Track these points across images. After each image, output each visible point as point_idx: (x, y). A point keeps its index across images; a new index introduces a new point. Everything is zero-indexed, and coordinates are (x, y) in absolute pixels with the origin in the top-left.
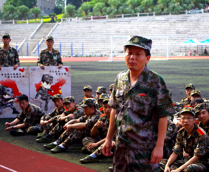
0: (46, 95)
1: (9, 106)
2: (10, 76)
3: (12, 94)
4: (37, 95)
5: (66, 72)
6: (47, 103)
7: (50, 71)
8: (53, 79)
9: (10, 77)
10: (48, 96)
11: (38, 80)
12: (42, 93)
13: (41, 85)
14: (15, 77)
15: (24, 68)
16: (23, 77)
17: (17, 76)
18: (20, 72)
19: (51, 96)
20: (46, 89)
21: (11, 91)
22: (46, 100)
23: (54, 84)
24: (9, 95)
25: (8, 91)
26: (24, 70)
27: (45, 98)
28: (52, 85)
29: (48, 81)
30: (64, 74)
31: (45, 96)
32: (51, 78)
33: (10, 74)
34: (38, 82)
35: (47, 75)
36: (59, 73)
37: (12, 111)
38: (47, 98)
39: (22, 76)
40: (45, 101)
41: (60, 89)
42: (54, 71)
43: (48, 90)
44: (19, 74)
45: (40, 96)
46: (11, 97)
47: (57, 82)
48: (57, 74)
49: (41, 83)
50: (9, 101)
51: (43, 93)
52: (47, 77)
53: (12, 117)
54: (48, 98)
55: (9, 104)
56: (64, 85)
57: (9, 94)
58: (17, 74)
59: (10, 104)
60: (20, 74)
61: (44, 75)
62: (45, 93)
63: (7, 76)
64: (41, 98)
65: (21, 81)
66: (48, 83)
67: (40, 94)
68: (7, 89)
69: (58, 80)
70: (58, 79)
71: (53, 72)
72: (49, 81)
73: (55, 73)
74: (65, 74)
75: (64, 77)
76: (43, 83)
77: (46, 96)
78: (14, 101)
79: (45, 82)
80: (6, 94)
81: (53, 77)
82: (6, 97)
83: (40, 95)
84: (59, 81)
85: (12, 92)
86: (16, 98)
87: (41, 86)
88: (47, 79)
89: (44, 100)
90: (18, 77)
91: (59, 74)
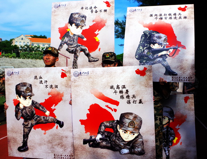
0: (75, 45)
1: (159, 62)
3: (165, 44)
4: (61, 45)
5: (107, 8)
6: (76, 57)
7: (82, 8)
8: (85, 19)
10: (77, 46)
11: (64, 22)
12: (69, 42)
13: (68, 29)
19: (82, 46)
20: (74, 35)
21: (163, 39)
22: (74, 52)
23: (87, 27)
24: (160, 44)
25: (160, 37)
27: (73, 49)
28: (84, 28)
29: (78, 22)
30: (103, 11)
31: (72, 46)
32: (84, 19)
34: (63, 25)
35: (77, 13)
36: (96, 10)
38: (76, 50)
40: (73, 54)
41: (96, 35)
42: (89, 8)
43: (79, 36)
45: (65, 46)
47: (91, 24)
48: (92, 11)
49: (68, 26)
50: (160, 54)
51: (70, 41)
52: (77, 16)
54: (78, 49)
55: (159, 59)
56: (103, 29)
59: (161, 59)
61: (72, 14)
62: (74, 41)
64: (67, 50)
66: (77, 26)
67: (66, 43)
69: (93, 21)
70: (94, 19)
71: (86, 8)
72: (79, 22)
73: (90, 11)
74: (105, 11)
75: (103, 16)
76: (70, 26)
77: (75, 47)
79: (73, 25)
80: (156, 43)
81: (86, 17)
83: (65, 44)
84: (94, 23)
86: (171, 49)
87: (68, 30)
88: (77, 20)
89: (71, 52)
91: (96, 12)
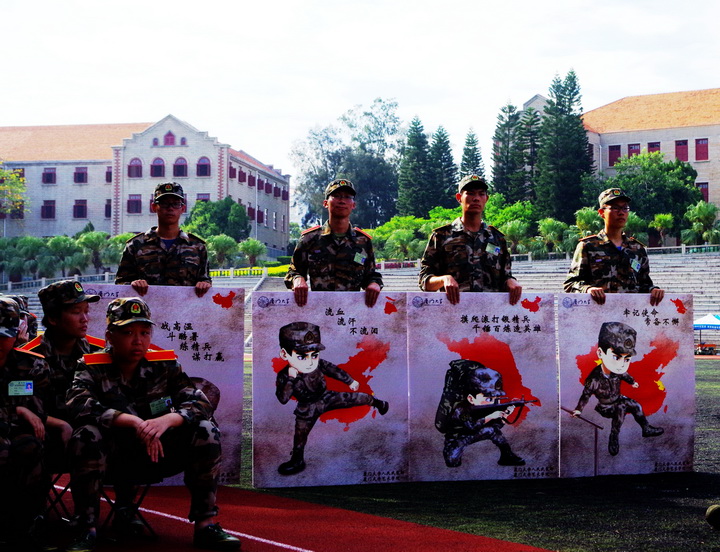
0: (615, 398)
1: (487, 436)
2: (492, 325)
3: (498, 393)
4: (584, 399)
5: (679, 316)
6: (616, 425)
7: (627, 312)
8: (635, 339)
9: (493, 329)
10: (620, 401)
11: (587, 341)
12: (600, 391)
13: (598, 359)
14: (507, 329)
15: (538, 299)
16: (537, 329)
17: (516, 325)
18: (527, 312)
19: (629, 399)
20: (612, 375)
21: (493, 382)
22: (614, 415)
23: (638, 357)
24: (487, 394)
25: (486, 378)
26: (539, 304)
27: (609, 407)
28: (632, 359)
29: (618, 345)
30: (670, 321)
31: (609, 400)
32: (631, 337)
33: (490, 319)
34: (586, 351)
35: (617, 324)
36: (657, 319)
37: (496, 454)
38: (617, 409)
39: (532, 328)
40: (611, 419)
41: (658, 377)
42: (640, 312)
44: (521, 318)
45: (593, 401)
46: (496, 401)
47: (648, 350)
48: (648, 321)
49: (598, 353)
50: (488, 418)
51: (602, 389)
52: (615, 330)
53: (495, 478)
54: (620, 407)
55: (486, 430)
56: (673, 363)
57: (489, 390)
58: (516, 319)
59: (490, 430)
60: (526, 319)
61: (605, 325)
62: (612, 390)
63: (482, 325)
64: (598, 409)
65: (527, 346)
66: (618, 353)
67: (594, 392)
68: (479, 372)
69: (652, 344)
70: (653, 338)
71: (636, 313)
72: (621, 345)
73: (642, 319)
74: (675, 321)
75: (672, 333)
76: (603, 353)
77: (613, 402)
78: (506, 416)
79: (609, 351)
80: (479, 392)
81: (635, 333)
82: (479, 400)
83: (593, 396)
84: (654, 347)
85: (498, 384)
86: (511, 405)
87: (598, 362)
88: (616, 341)
89: (606, 414)
90: (517, 329)
91: (657, 323)
